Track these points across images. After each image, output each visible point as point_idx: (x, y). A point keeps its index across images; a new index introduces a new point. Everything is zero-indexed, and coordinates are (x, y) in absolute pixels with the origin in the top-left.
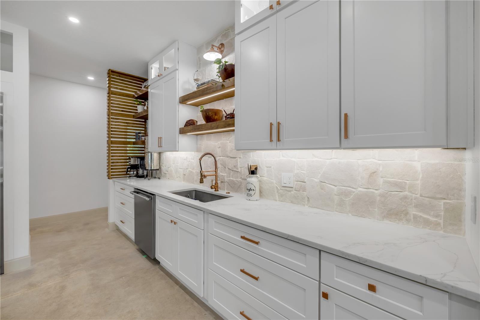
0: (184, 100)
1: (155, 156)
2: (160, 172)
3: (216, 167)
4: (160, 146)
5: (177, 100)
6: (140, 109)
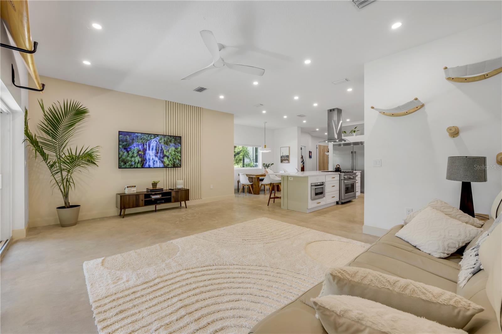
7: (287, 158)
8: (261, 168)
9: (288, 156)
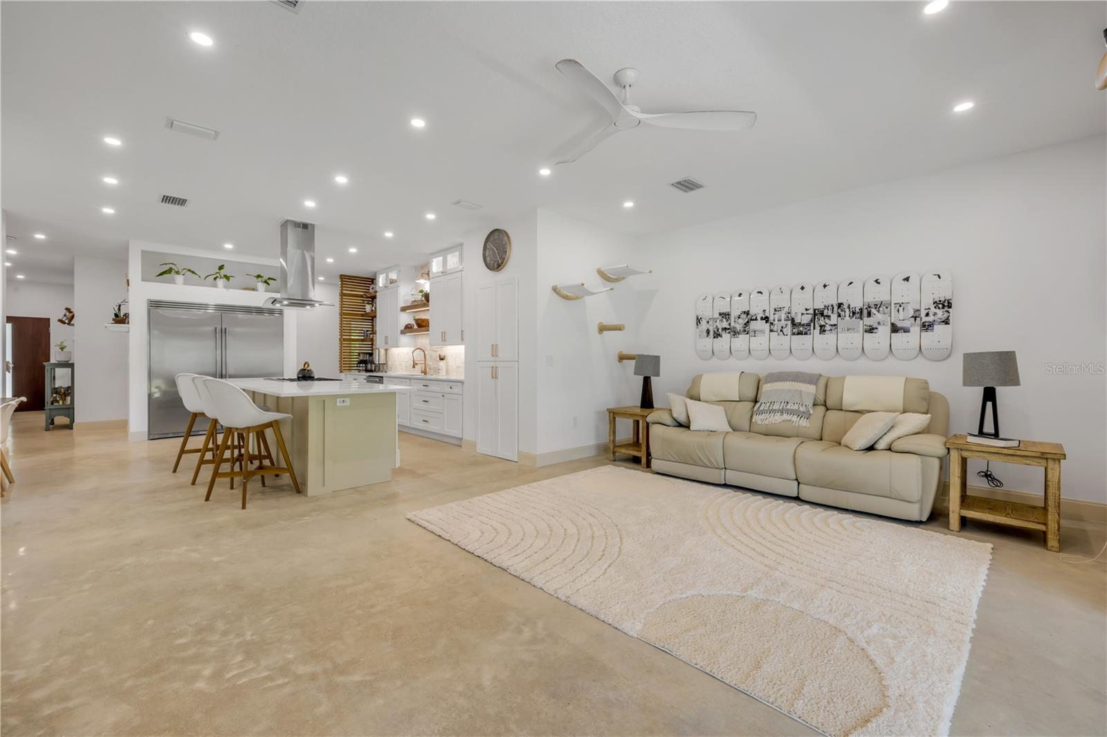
0: (404, 309)
1: (382, 352)
2: (387, 367)
3: (425, 358)
4: (386, 343)
5: (399, 309)
6: (368, 308)
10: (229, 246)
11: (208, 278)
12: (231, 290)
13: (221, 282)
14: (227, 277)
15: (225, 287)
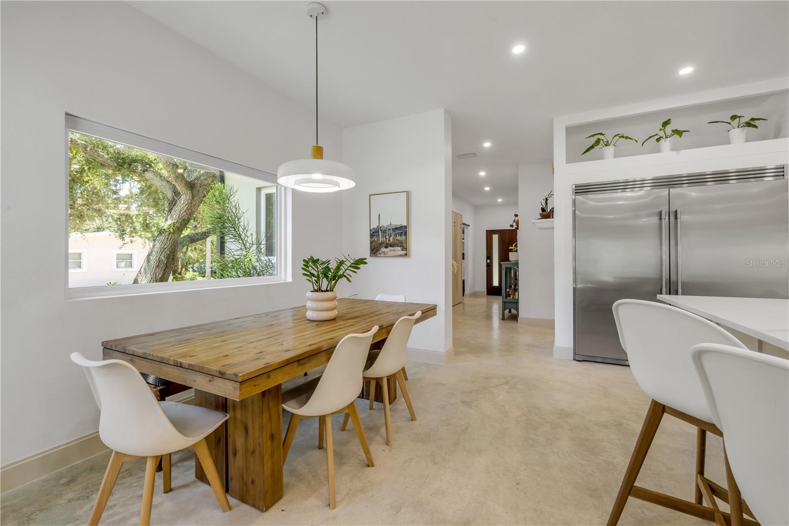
7: (399, 238)
8: (289, 279)
9: (402, 231)
10: (686, 71)
11: (644, 144)
12: (683, 151)
13: (666, 144)
14: (678, 133)
15: (673, 150)
